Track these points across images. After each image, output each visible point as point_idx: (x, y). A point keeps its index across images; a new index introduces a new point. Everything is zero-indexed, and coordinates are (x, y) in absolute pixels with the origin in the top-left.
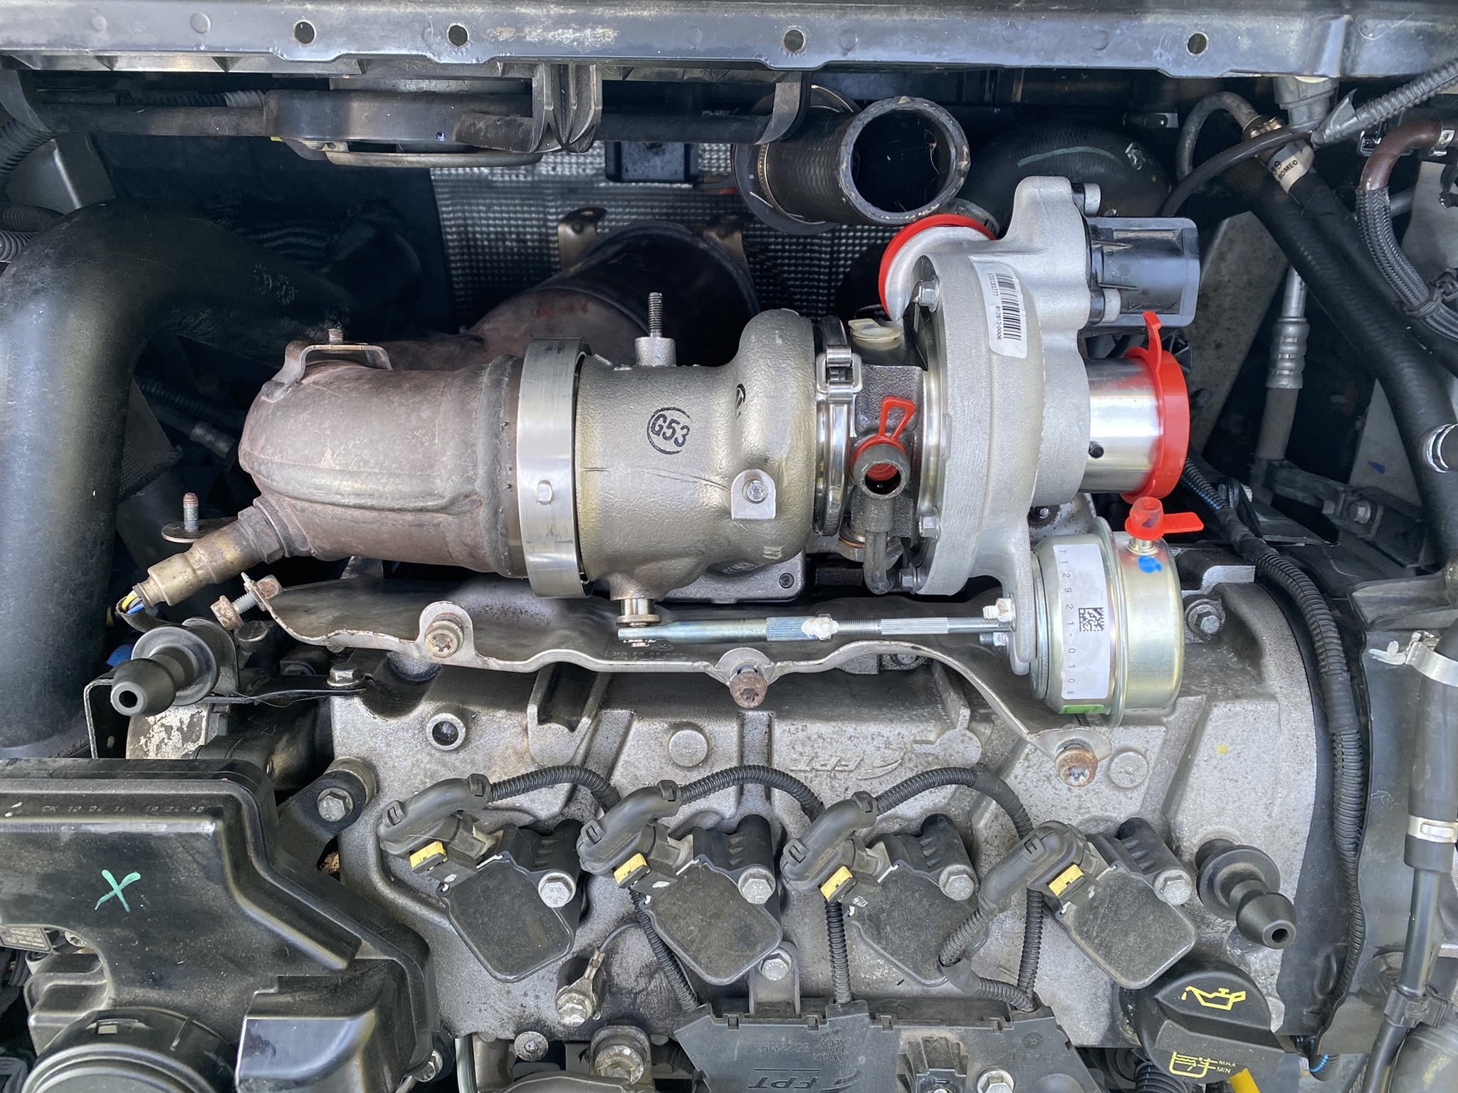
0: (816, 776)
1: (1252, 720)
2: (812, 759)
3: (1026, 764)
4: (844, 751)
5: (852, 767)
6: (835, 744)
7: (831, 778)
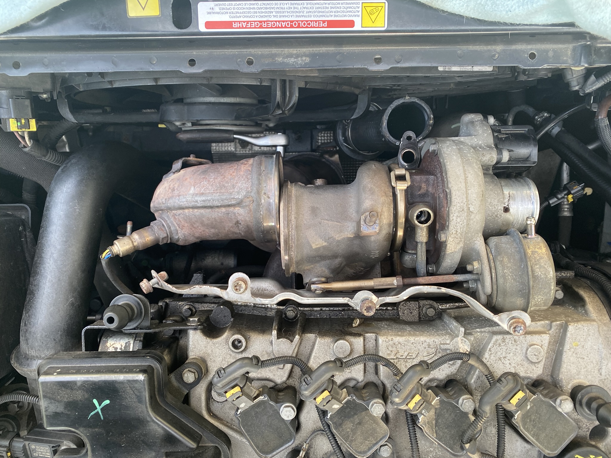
0: (399, 361)
1: (587, 331)
2: (396, 354)
3: (490, 353)
4: (410, 349)
5: (414, 356)
6: (406, 346)
7: (405, 362)
